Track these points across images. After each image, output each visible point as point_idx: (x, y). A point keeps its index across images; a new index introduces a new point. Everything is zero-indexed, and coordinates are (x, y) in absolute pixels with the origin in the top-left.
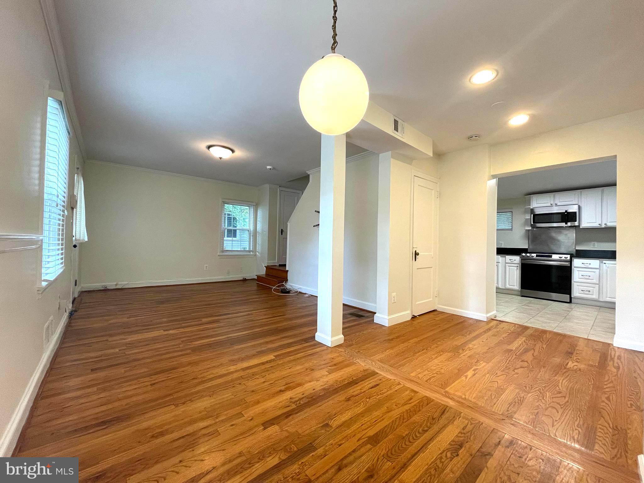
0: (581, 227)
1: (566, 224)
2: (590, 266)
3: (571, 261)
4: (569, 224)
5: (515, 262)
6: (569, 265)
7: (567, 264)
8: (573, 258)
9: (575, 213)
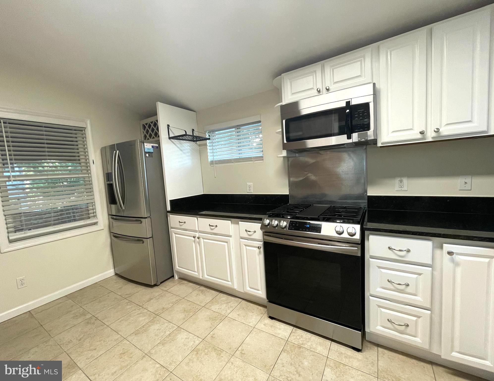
0: (379, 145)
1: (349, 137)
2: (410, 258)
3: (362, 243)
4: (355, 137)
5: (253, 236)
6: (359, 255)
7: (355, 250)
8: (366, 233)
9: (366, 105)
